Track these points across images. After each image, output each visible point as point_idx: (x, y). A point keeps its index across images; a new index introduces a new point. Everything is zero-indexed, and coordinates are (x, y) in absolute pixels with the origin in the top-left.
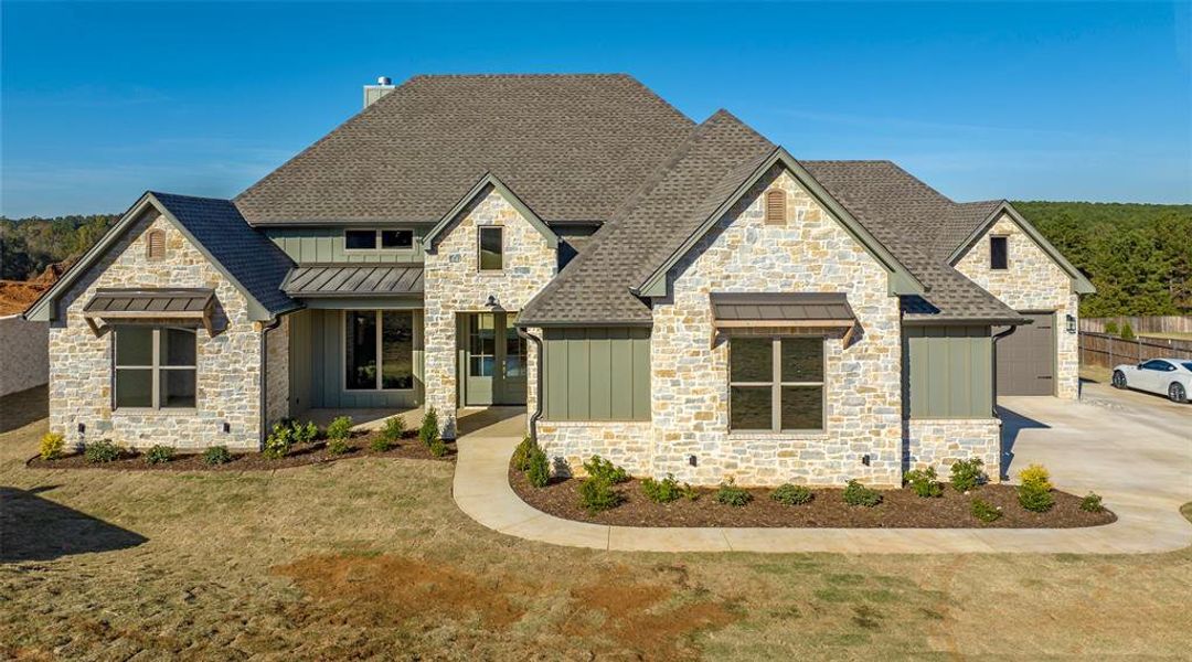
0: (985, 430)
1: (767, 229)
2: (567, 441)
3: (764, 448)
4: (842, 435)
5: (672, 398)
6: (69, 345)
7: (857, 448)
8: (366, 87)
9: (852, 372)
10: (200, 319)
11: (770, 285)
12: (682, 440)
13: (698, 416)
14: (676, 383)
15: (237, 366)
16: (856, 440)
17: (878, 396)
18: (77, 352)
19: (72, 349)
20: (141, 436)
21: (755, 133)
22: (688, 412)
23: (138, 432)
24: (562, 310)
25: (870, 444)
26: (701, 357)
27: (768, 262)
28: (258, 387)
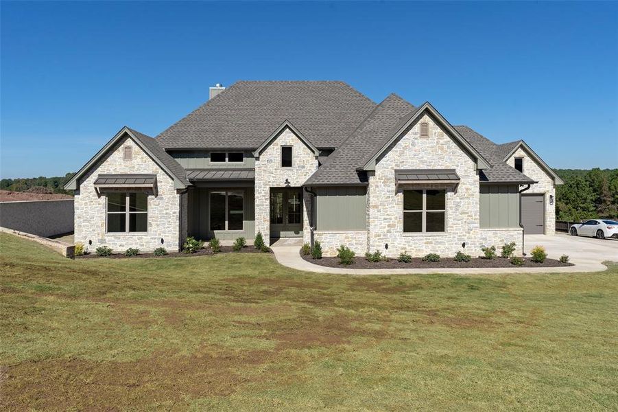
0: (516, 232)
1: (420, 140)
2: (328, 240)
3: (419, 240)
4: (453, 234)
5: (377, 218)
6: (84, 202)
7: (460, 240)
8: (210, 88)
9: (458, 205)
10: (151, 188)
11: (421, 166)
12: (382, 237)
13: (389, 226)
14: (379, 211)
15: (167, 211)
16: (460, 236)
17: (470, 216)
18: (88, 206)
19: (86, 204)
20: (120, 246)
21: (409, 104)
22: (385, 224)
23: (119, 243)
24: (327, 179)
25: (466, 238)
26: (391, 199)
27: (420, 155)
28: (178, 221)
